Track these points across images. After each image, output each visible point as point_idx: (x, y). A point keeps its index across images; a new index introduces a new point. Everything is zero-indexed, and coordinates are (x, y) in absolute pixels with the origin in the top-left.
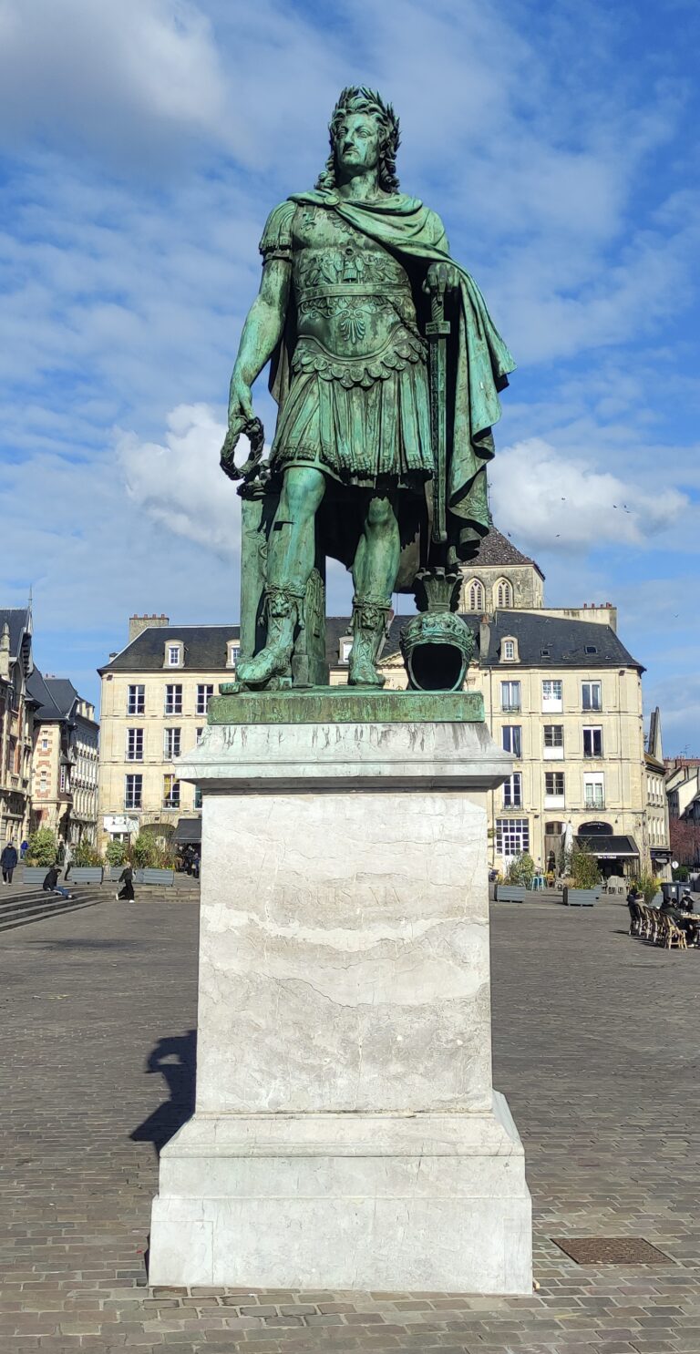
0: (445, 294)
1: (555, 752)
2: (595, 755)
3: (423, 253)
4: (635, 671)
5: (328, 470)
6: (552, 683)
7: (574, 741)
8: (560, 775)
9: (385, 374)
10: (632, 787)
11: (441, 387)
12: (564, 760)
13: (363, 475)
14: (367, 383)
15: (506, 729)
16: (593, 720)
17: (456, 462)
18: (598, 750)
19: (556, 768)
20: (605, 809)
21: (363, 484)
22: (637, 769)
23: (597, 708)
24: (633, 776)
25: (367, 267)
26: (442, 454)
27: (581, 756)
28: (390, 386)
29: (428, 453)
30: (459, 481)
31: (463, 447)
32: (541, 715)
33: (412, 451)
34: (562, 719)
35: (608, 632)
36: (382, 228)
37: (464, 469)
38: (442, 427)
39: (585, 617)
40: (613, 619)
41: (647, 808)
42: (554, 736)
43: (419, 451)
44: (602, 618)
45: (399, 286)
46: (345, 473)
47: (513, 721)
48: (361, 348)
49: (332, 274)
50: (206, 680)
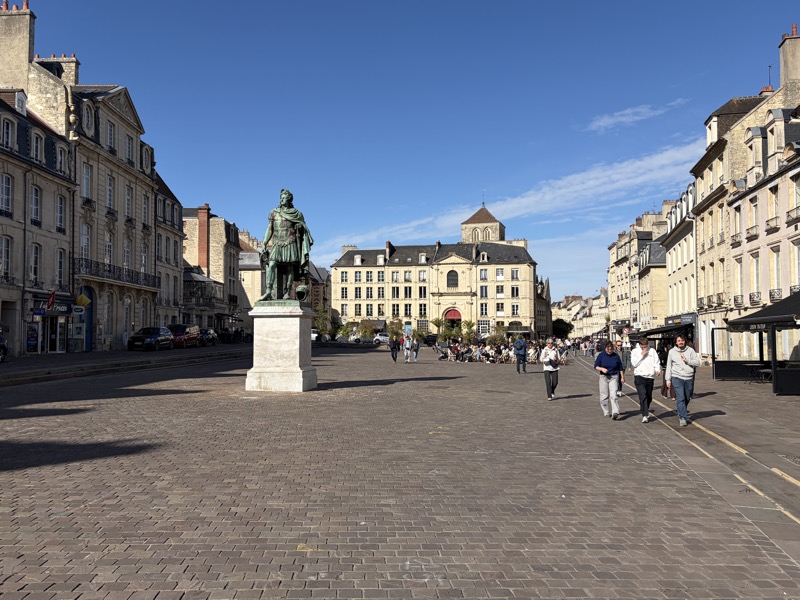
1: (501, 296)
2: (516, 296)
3: (295, 221)
4: (533, 265)
5: (277, 262)
6: (500, 270)
7: (508, 291)
8: (502, 304)
10: (530, 308)
12: (504, 298)
15: (482, 287)
16: (515, 283)
19: (500, 301)
20: (519, 317)
21: (285, 264)
22: (532, 301)
23: (517, 279)
24: (531, 304)
25: (285, 225)
28: (289, 246)
32: (495, 281)
33: (293, 258)
35: (524, 250)
38: (299, 253)
39: (515, 244)
40: (526, 244)
41: (537, 316)
42: (500, 289)
44: (521, 244)
45: (291, 227)
47: (484, 284)
50: (369, 269)
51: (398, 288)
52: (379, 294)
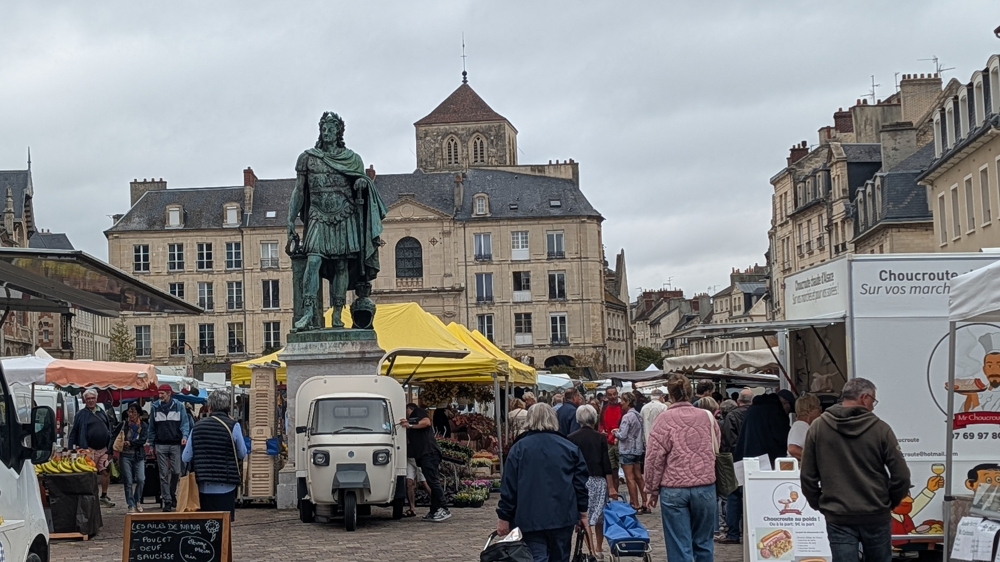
0: (362, 191)
1: (523, 295)
2: (559, 297)
3: (354, 174)
4: (595, 221)
5: (323, 256)
6: (520, 234)
7: (539, 285)
8: (528, 316)
9: (342, 219)
10: (592, 324)
11: (361, 222)
12: (531, 302)
13: (334, 255)
14: (335, 222)
15: (479, 276)
16: (556, 266)
17: (367, 248)
18: (562, 293)
19: (522, 310)
20: (569, 344)
21: (336, 258)
22: (596, 310)
23: (561, 256)
24: (594, 314)
25: (334, 181)
26: (362, 245)
27: (547, 298)
28: (344, 223)
29: (357, 245)
30: (368, 255)
31: (369, 243)
32: (510, 262)
33: (351, 246)
34: (529, 265)
35: (570, 186)
36: (339, 167)
37: (370, 251)
38: (362, 235)
39: (550, 172)
40: (575, 174)
41: (607, 342)
42: (520, 282)
43: (354, 246)
44: (564, 172)
45: (346, 186)
46: (329, 256)
47: (484, 269)
48: (333, 210)
49: (322, 184)
50: (205, 238)
51: (276, 283)
52: (231, 298)
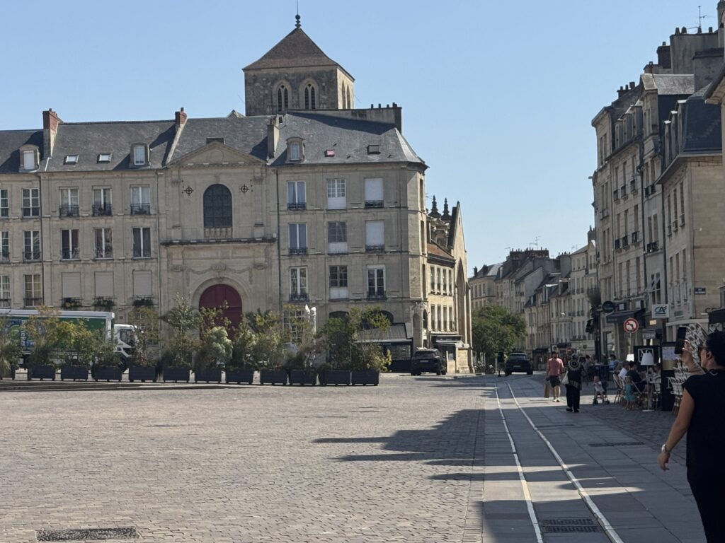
1: (339, 247)
4: (416, 169)
6: (336, 181)
7: (356, 235)
8: (344, 268)
12: (347, 254)
16: (374, 216)
19: (337, 262)
27: (364, 250)
32: (325, 211)
34: (345, 215)
39: (372, 117)
41: (429, 297)
42: (337, 231)
44: (387, 117)
51: (75, 233)
52: (28, 248)
